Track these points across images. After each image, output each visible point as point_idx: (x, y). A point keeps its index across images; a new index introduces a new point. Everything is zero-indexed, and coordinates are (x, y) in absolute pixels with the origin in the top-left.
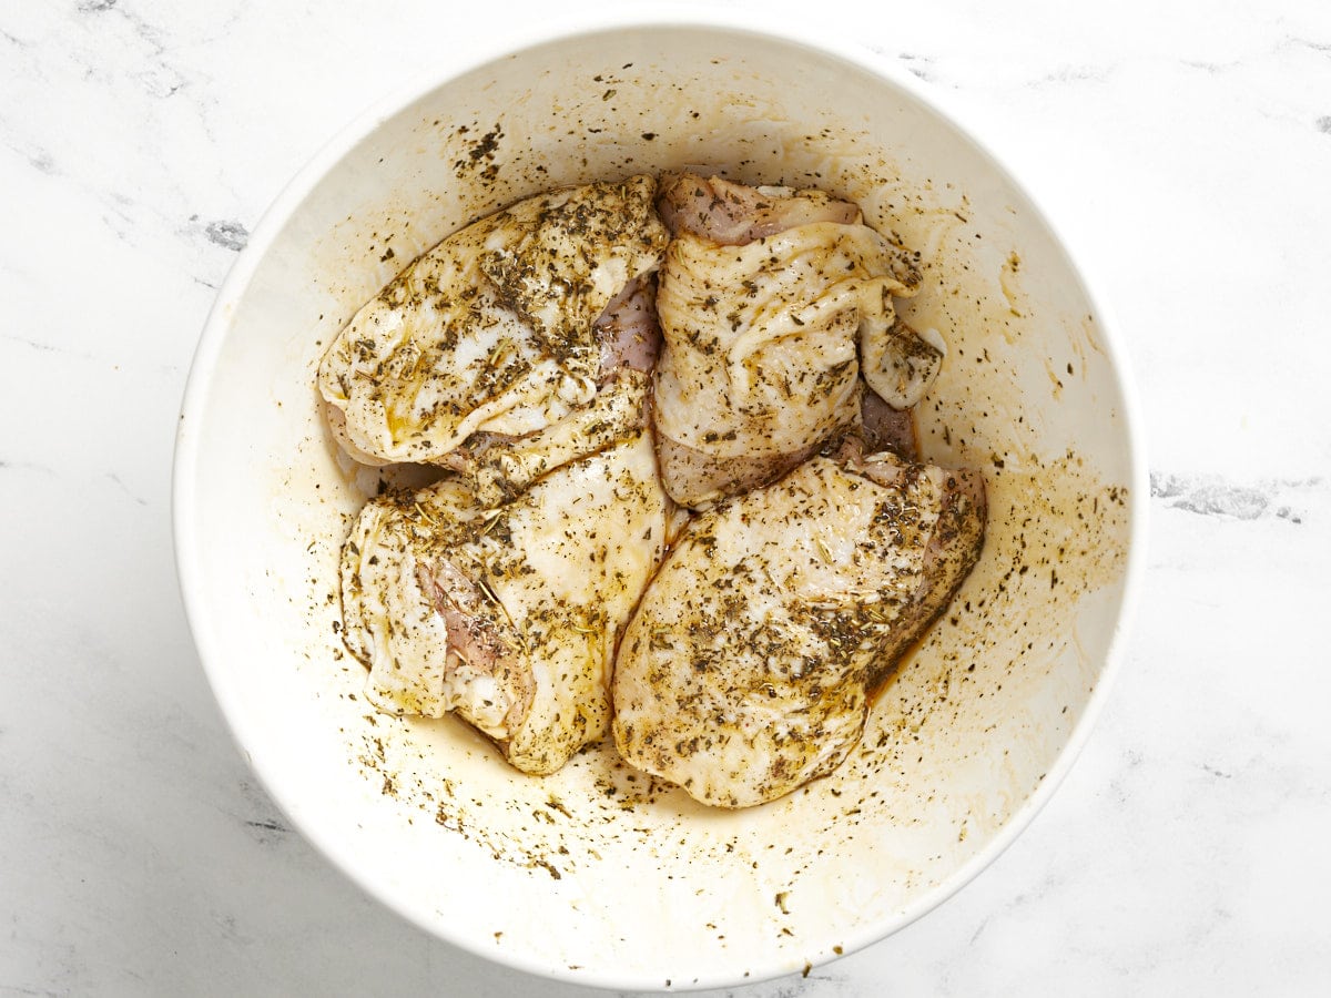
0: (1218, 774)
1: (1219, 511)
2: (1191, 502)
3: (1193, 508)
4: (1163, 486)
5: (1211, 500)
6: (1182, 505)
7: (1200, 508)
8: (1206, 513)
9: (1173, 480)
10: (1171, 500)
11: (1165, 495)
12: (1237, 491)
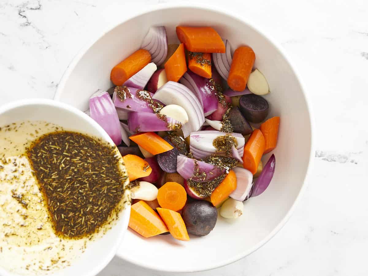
0: (335, 233)
1: (335, 161)
2: (327, 158)
3: (327, 160)
4: (319, 154)
5: (332, 158)
6: (324, 159)
7: (329, 160)
8: (331, 161)
9: (322, 152)
10: (321, 158)
11: (320, 157)
12: (340, 155)
